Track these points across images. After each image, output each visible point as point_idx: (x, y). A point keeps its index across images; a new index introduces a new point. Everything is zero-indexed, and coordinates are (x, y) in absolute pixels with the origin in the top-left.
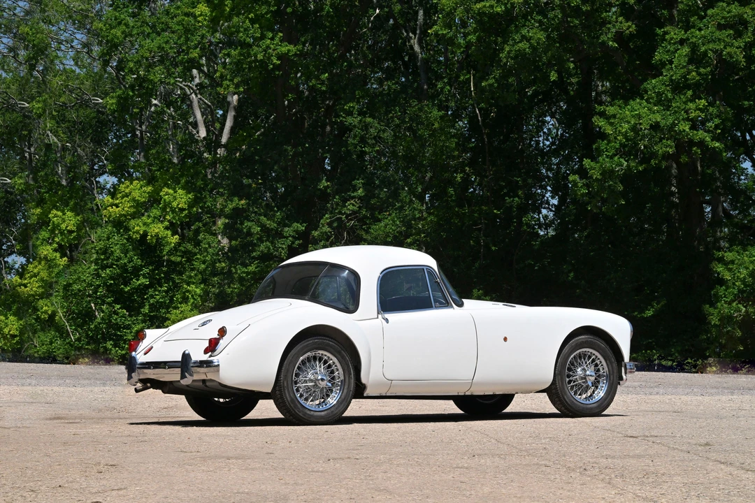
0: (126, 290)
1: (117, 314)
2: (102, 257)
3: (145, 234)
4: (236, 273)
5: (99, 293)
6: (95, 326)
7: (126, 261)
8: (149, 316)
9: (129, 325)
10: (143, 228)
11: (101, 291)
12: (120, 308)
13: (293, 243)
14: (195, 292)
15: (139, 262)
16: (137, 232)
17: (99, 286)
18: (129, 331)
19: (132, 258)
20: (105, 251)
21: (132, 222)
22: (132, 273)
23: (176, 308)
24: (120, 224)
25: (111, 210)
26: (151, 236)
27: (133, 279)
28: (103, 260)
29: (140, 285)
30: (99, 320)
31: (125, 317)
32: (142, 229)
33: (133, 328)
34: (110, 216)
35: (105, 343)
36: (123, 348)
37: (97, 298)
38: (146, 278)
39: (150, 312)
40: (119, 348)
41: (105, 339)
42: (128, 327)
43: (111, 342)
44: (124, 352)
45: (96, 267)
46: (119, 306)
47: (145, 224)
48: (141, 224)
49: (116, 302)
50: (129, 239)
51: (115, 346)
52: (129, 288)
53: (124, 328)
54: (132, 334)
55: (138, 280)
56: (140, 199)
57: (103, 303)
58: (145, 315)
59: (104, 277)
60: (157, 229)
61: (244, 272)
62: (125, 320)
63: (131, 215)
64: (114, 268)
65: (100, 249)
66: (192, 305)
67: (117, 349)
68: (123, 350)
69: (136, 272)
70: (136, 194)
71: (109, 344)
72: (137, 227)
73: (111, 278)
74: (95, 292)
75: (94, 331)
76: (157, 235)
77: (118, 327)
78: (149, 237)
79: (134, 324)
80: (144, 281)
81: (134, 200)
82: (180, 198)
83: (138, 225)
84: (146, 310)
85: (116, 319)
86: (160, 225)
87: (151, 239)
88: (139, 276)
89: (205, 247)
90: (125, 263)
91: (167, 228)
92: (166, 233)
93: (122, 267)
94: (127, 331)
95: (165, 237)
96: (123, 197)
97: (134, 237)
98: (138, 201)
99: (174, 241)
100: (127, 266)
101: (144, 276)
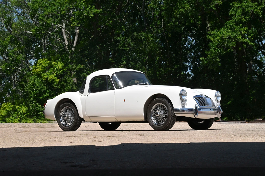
0: (41, 98)
1: (38, 107)
2: (32, 87)
3: (47, 79)
5: (31, 99)
7: (41, 88)
10: (47, 76)
12: (39, 105)
15: (46, 89)
16: (45, 78)
19: (43, 87)
20: (34, 85)
21: (43, 75)
22: (43, 92)
24: (39, 75)
25: (35, 70)
26: (50, 79)
27: (43, 94)
29: (46, 96)
31: (41, 108)
32: (46, 77)
34: (35, 72)
38: (48, 94)
46: (38, 104)
47: (47, 75)
49: (37, 102)
50: (42, 80)
52: (42, 98)
53: (40, 112)
55: (45, 95)
56: (45, 66)
57: (33, 103)
59: (33, 94)
60: (52, 77)
63: (42, 72)
64: (37, 91)
65: (32, 84)
69: (45, 92)
70: (44, 64)
72: (45, 76)
73: (36, 94)
76: (52, 79)
77: (38, 111)
78: (49, 79)
80: (47, 95)
81: (43, 66)
82: (60, 65)
85: (37, 109)
86: (53, 75)
87: (50, 80)
88: (45, 93)
89: (69, 82)
90: (40, 89)
91: (55, 76)
92: (55, 78)
93: (39, 90)
94: (41, 113)
95: (55, 79)
96: (39, 65)
97: (44, 80)
98: (44, 66)
99: (58, 81)
100: (41, 90)
101: (47, 93)
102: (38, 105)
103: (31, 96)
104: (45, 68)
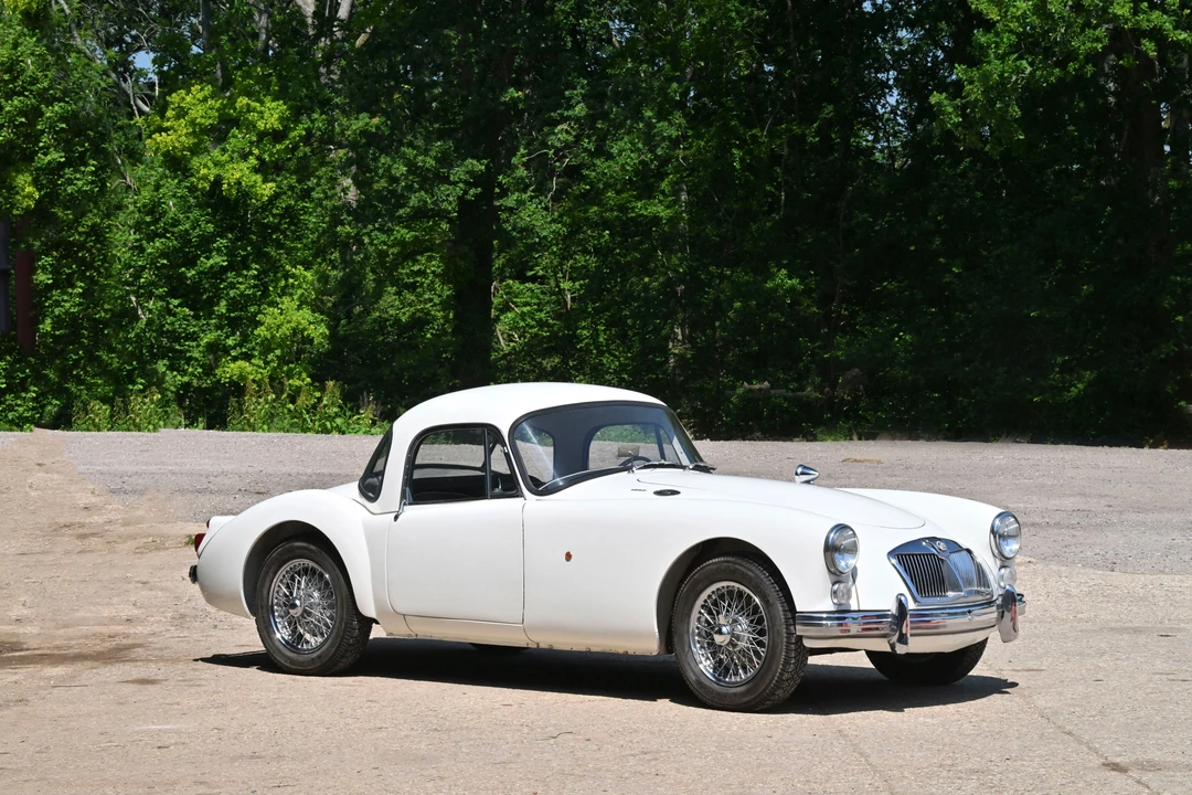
0: (189, 275)
1: (174, 315)
2: (148, 219)
3: (218, 182)
4: (371, 243)
5: (142, 280)
6: (137, 335)
7: (187, 226)
8: (228, 318)
9: (194, 332)
10: (215, 171)
11: (146, 276)
12: (179, 305)
13: (466, 192)
14: (305, 277)
15: (210, 228)
16: (205, 178)
17: (143, 268)
18: (194, 344)
19: (197, 221)
20: (154, 209)
21: (195, 162)
22: (198, 247)
23: (273, 304)
24: (176, 164)
25: (159, 139)
26: (229, 184)
27: (200, 256)
28: (149, 224)
29: (211, 266)
30: (142, 324)
31: (188, 320)
32: (212, 173)
33: (202, 339)
34: (158, 149)
35: (156, 363)
36: (184, 373)
37: (140, 287)
38: (223, 254)
39: (228, 310)
40: (178, 371)
41: (155, 357)
42: (193, 337)
43: (165, 362)
44: (186, 379)
45: (138, 237)
46: (176, 302)
47: (216, 164)
48: (210, 164)
49: (173, 293)
50: (192, 189)
51: (171, 368)
52: (194, 272)
53: (186, 339)
54: (200, 348)
55: (208, 258)
56: (203, 121)
57: (150, 295)
58: (221, 317)
59: (151, 253)
60: (239, 173)
61: (385, 243)
62: (188, 325)
63: (189, 149)
64: (169, 238)
65: (144, 206)
66: (299, 299)
67: (175, 373)
68: (185, 375)
69: (205, 244)
70: (197, 113)
71: (161, 366)
72: (204, 168)
73: (163, 255)
74: (137, 276)
75: (136, 342)
76: (239, 183)
77: (174, 337)
78: (225, 186)
79: (204, 331)
80: (218, 260)
81: (193, 123)
82: (271, 113)
83: (206, 166)
84: (222, 307)
85: (173, 324)
86: (243, 166)
87: (229, 190)
88: (211, 252)
89: (319, 199)
90: (186, 230)
91: (256, 170)
92: (254, 178)
93: (180, 236)
94: (191, 344)
95: (252, 186)
96: (178, 117)
97: (200, 186)
98: (200, 125)
99: (267, 192)
100: (190, 235)
101: (218, 250)
102: (176, 307)
103: (140, 266)
104: (205, 131)
